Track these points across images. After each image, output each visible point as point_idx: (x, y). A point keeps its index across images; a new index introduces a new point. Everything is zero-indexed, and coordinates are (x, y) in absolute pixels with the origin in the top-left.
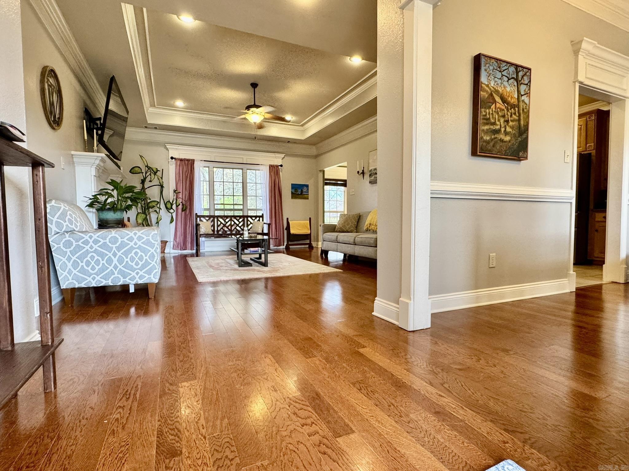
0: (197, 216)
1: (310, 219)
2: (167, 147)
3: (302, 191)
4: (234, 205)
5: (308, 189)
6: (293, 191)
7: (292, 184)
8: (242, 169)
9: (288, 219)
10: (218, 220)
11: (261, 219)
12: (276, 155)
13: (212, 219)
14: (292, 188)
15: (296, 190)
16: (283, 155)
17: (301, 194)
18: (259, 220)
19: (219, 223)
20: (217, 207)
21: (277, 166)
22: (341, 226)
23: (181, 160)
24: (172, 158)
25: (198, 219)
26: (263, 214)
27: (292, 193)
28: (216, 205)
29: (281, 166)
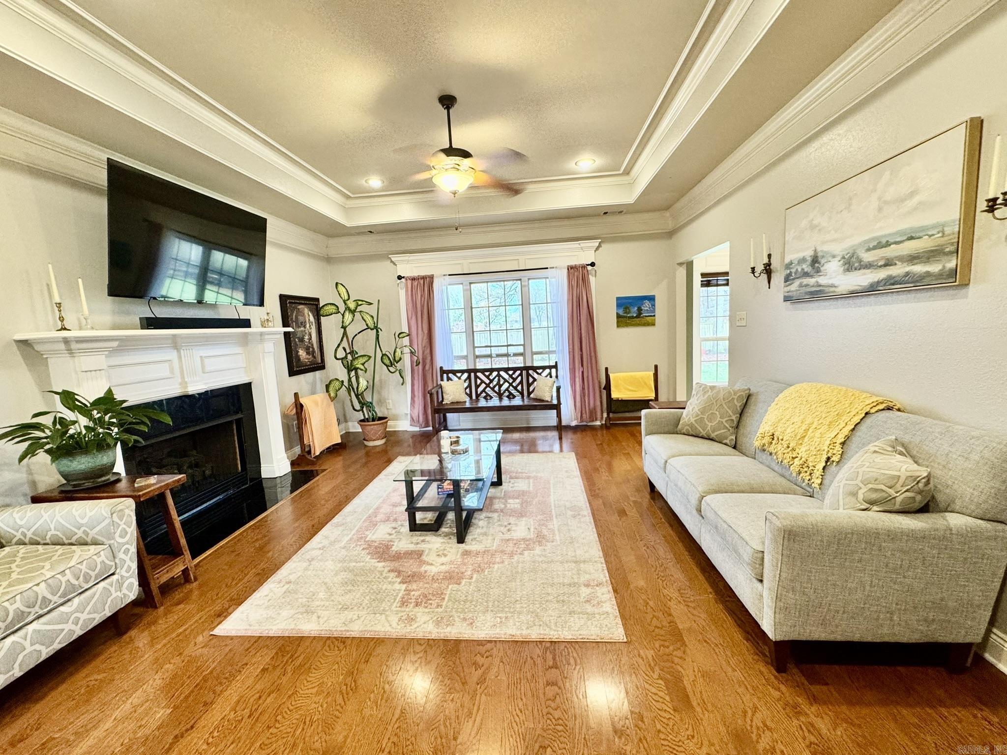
0: (443, 372)
1: (656, 367)
2: (393, 259)
3: (640, 310)
4: (508, 346)
5: (654, 305)
6: (621, 312)
7: (618, 299)
8: (520, 280)
9: (607, 369)
10: (476, 377)
11: (554, 371)
12: (582, 245)
13: (466, 375)
14: (619, 306)
15: (627, 309)
16: (596, 243)
17: (639, 316)
18: (550, 375)
19: (479, 381)
20: (478, 352)
21: (584, 267)
22: (693, 420)
23: (413, 279)
24: (400, 278)
25: (445, 375)
26: (556, 362)
27: (619, 316)
28: (476, 349)
29: (593, 264)
